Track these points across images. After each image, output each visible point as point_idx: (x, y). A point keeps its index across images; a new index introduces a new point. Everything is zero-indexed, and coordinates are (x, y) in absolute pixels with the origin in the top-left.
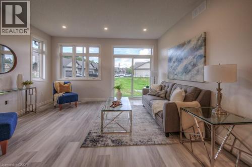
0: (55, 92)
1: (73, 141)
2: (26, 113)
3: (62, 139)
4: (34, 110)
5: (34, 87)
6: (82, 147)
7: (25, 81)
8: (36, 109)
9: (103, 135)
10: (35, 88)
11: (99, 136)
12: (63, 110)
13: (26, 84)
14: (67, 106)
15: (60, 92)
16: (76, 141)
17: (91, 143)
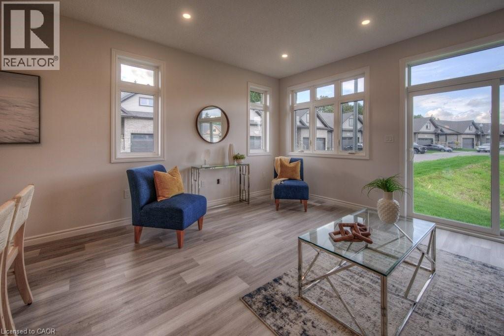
0: (276, 176)
1: (244, 277)
2: (241, 201)
3: (236, 263)
4: (247, 200)
5: (247, 163)
6: (243, 299)
7: (236, 153)
8: (248, 199)
9: (299, 303)
10: (248, 165)
11: (288, 299)
12: (281, 211)
13: (237, 158)
14: (293, 204)
15: (281, 176)
16: (246, 282)
17: (260, 305)
